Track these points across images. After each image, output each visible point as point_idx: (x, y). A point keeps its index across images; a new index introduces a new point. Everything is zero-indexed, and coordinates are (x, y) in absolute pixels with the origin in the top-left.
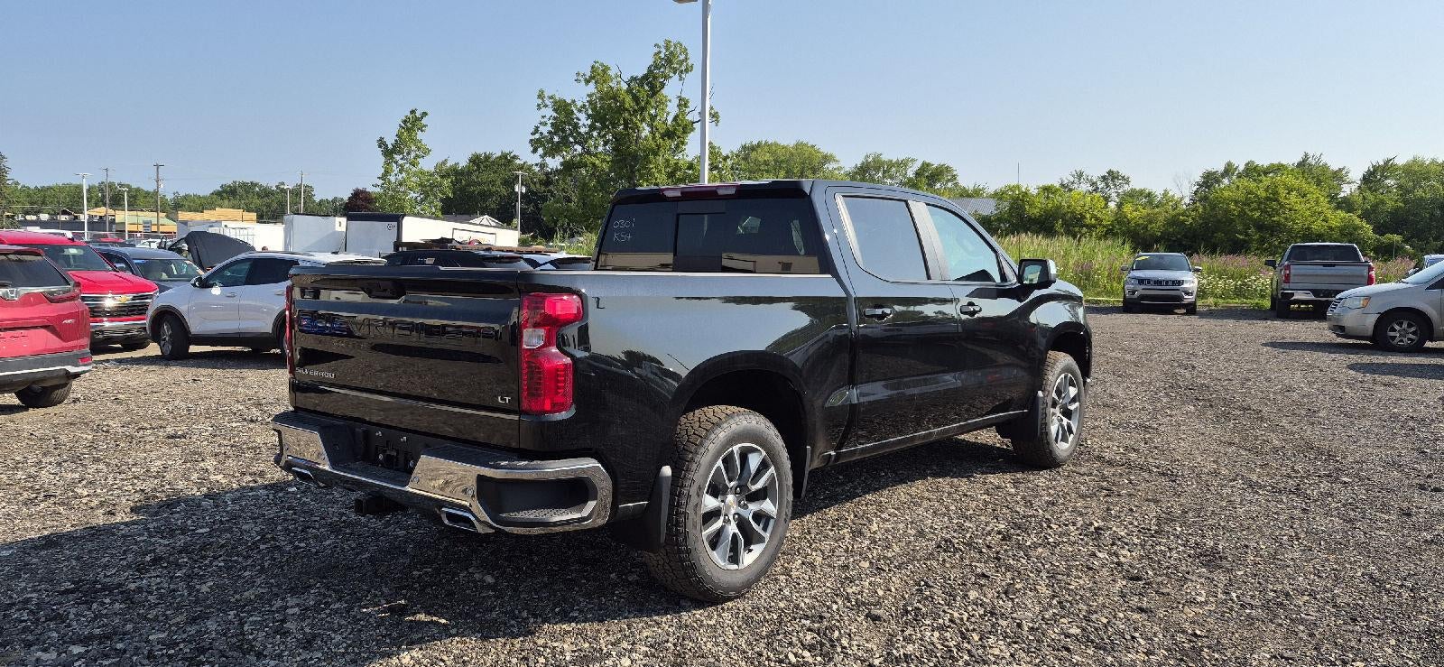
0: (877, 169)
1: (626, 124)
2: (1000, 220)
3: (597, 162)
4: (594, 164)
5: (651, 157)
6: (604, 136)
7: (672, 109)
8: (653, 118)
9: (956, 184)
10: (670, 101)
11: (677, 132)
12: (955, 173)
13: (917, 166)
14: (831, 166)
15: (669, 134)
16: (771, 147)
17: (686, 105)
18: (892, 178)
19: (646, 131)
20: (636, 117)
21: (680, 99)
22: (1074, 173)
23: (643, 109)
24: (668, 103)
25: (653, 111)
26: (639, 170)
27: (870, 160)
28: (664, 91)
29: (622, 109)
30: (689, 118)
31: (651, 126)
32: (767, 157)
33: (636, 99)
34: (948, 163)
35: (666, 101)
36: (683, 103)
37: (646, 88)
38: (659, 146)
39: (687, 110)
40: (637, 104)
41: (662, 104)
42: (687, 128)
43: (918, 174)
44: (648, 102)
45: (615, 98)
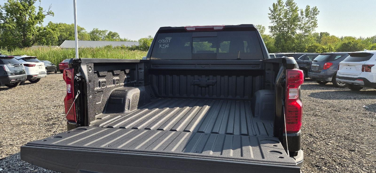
0: (97, 33)
1: (20, 14)
2: (141, 47)
3: (10, 26)
4: (9, 27)
5: (31, 25)
6: (12, 18)
7: (37, 10)
8: (30, 13)
9: (119, 38)
10: (36, 8)
11: (39, 18)
12: (119, 35)
13: (108, 32)
14: (83, 31)
15: (37, 18)
16: (64, 25)
17: (42, 9)
18: (101, 35)
19: (27, 17)
20: (24, 12)
21: (40, 8)
22: (149, 36)
23: (27, 10)
24: (35, 8)
25: (30, 11)
26: (26, 29)
27: (95, 30)
28: (34, 5)
29: (19, 9)
30: (44, 13)
31: (29, 15)
32: (63, 28)
33: (24, 6)
34: (117, 32)
35: (34, 8)
36: (41, 9)
37: (28, 3)
38: (34, 22)
39: (42, 11)
40: (25, 8)
41: (33, 9)
42: (43, 17)
43: (108, 34)
44: (28, 8)
45: (16, 5)
